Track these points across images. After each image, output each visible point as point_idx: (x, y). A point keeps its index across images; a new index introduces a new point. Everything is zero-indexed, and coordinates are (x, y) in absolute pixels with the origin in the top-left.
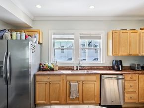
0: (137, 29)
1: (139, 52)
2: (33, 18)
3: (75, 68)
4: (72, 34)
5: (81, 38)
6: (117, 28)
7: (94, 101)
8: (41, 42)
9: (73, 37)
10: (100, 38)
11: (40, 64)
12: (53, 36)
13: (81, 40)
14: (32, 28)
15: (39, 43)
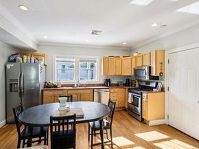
1: (122, 73)
9: (74, 60)
10: (95, 61)
13: (80, 63)
15: (44, 65)
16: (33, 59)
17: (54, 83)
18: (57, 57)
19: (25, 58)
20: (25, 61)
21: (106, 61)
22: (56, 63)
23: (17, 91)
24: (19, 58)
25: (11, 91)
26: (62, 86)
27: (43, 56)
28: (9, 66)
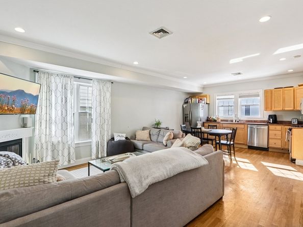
0: (296, 86)
1: (294, 108)
2: (203, 86)
3: (234, 121)
4: (232, 95)
5: (240, 97)
6: (272, 87)
7: (242, 142)
8: (208, 102)
9: (233, 97)
10: (258, 96)
11: (208, 117)
12: (217, 98)
13: (239, 99)
14: (202, 93)
15: (207, 103)
16: (197, 100)
17: (214, 118)
18: (218, 96)
19: (193, 99)
20: (193, 102)
21: (269, 95)
22: (217, 101)
23: (188, 121)
24: (190, 100)
25: (185, 121)
26: (222, 121)
27: (206, 96)
28: (184, 106)
